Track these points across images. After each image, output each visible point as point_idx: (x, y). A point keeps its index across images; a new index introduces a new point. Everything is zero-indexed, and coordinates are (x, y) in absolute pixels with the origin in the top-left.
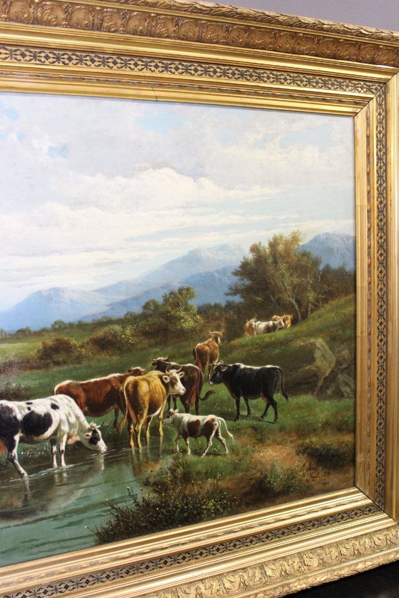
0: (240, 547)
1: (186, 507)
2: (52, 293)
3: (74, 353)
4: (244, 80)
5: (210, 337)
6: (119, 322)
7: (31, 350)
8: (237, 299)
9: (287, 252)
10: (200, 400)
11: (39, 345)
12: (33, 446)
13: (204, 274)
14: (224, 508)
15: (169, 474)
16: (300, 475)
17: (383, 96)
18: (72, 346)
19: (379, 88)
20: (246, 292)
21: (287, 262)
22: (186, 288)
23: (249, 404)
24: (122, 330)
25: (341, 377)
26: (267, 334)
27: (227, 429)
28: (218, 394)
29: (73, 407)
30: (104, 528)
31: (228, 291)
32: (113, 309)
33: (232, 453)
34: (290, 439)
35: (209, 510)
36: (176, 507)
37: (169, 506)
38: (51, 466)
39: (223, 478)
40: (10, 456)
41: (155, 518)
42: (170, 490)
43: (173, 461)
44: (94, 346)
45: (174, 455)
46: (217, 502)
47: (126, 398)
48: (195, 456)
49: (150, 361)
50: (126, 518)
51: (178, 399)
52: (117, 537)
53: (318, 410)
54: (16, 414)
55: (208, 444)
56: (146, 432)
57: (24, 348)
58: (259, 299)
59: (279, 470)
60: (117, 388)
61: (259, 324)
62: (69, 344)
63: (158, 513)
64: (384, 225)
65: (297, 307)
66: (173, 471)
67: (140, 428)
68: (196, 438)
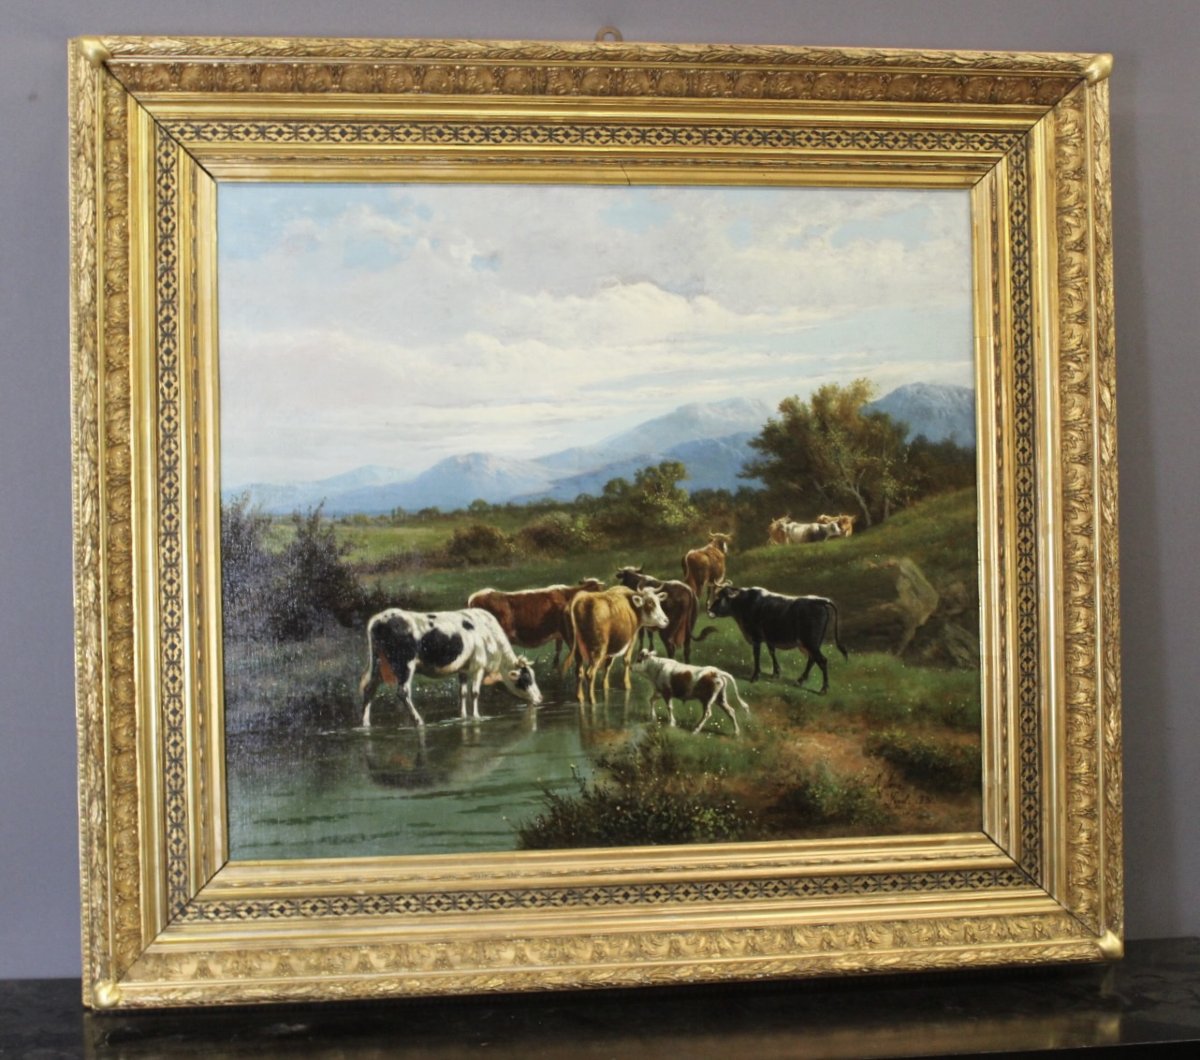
0: (755, 896)
1: (665, 814)
2: (471, 460)
3: (498, 549)
4: (768, 146)
5: (711, 541)
6: (567, 508)
7: (439, 539)
8: (757, 484)
9: (846, 413)
10: (691, 640)
11: (446, 534)
12: (434, 681)
13: (701, 443)
14: (732, 828)
15: (639, 754)
16: (873, 794)
17: (1024, 154)
18: (497, 539)
19: (1015, 140)
20: (770, 473)
21: (845, 429)
22: (672, 463)
23: (776, 655)
24: (571, 520)
25: (951, 631)
27: (737, 693)
28: (722, 633)
29: (494, 630)
30: (532, 825)
31: (740, 470)
32: (558, 488)
33: (746, 736)
34: (852, 726)
35: (704, 826)
36: (650, 812)
37: (637, 807)
38: (458, 713)
39: (729, 775)
40: (400, 692)
41: (614, 823)
42: (639, 780)
43: (645, 734)
44: (529, 542)
45: (648, 724)
46: (718, 814)
47: (574, 623)
48: (683, 731)
49: (612, 571)
50: (567, 815)
51: (656, 635)
52: (552, 842)
53: (904, 683)
54: (412, 629)
55: (704, 714)
56: (603, 683)
57: (428, 537)
58: (795, 486)
59: (831, 777)
60: (561, 608)
61: (794, 527)
62: (492, 535)
63: (619, 815)
64: (1027, 370)
65: (862, 503)
66: (646, 751)
67: (593, 672)
68: (684, 701)
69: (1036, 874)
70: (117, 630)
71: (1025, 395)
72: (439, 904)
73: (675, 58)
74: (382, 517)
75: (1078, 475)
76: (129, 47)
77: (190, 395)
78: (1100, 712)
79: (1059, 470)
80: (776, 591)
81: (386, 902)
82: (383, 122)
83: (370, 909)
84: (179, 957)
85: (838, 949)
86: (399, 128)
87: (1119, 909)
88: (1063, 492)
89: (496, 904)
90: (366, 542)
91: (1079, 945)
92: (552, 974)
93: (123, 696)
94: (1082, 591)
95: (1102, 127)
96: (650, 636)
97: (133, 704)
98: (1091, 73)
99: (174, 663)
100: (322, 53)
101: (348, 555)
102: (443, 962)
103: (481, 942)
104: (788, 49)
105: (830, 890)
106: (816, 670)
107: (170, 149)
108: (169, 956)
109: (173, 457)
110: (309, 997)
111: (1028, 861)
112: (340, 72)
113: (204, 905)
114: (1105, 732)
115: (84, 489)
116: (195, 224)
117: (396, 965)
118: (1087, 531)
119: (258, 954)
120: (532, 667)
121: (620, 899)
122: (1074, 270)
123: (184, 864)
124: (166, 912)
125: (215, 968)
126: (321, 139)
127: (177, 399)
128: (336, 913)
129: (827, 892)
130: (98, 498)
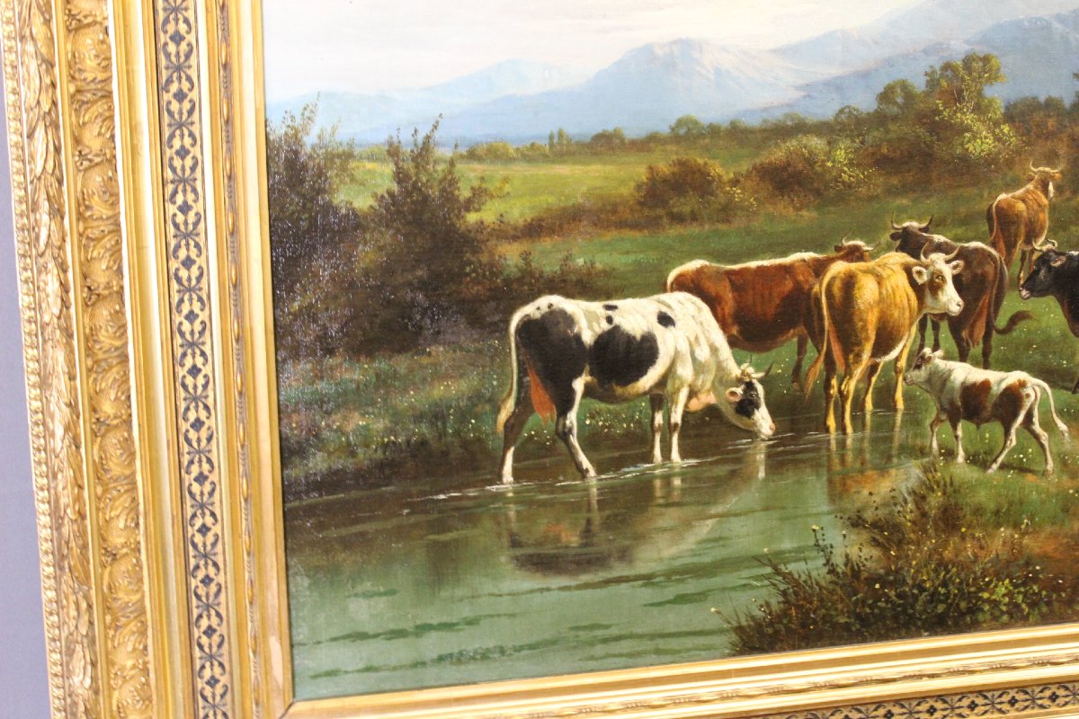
0: (1066, 703)
1: (942, 591)
2: (676, 51)
3: (716, 196)
5: (1030, 179)
6: (822, 129)
7: (623, 182)
10: (994, 332)
11: (640, 172)
12: (612, 407)
13: (1026, 23)
14: (1033, 605)
15: (910, 506)
18: (714, 180)
22: (982, 56)
24: (827, 149)
27: (1053, 410)
28: (1038, 321)
29: (705, 325)
30: (753, 618)
32: (809, 96)
33: (1062, 471)
35: (995, 604)
36: (922, 589)
37: (904, 582)
38: (648, 457)
39: (1034, 530)
40: (560, 427)
41: (871, 607)
42: (909, 543)
43: (921, 475)
44: (762, 185)
45: (926, 460)
46: (1016, 586)
47: (825, 312)
48: (975, 468)
49: (885, 229)
50: (804, 599)
51: (944, 325)
52: (782, 641)
54: (580, 328)
55: (1005, 443)
56: (864, 400)
57: (606, 178)
60: (807, 287)
62: (705, 175)
63: (877, 597)
66: (920, 499)
67: (851, 386)
68: (978, 424)
70: (101, 356)
74: (533, 147)
90: (507, 188)
97: (133, 475)
99: (198, 400)
101: (479, 210)
109: (184, 46)
115: (30, 109)
120: (761, 381)
130: (57, 127)
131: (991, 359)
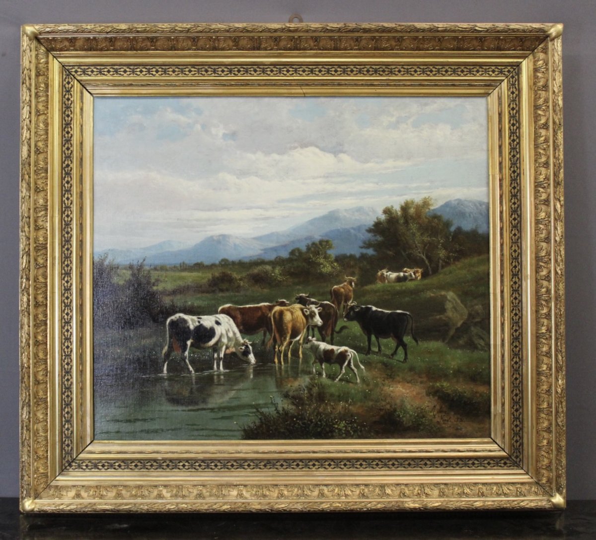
0: (366, 467)
1: (319, 423)
2: (221, 238)
3: (234, 283)
4: (378, 75)
5: (345, 281)
6: (270, 263)
7: (203, 278)
8: (370, 252)
9: (418, 214)
10: (335, 332)
11: (209, 275)
12: (199, 351)
13: (341, 230)
14: (354, 432)
15: (306, 392)
16: (431, 416)
17: (516, 77)
18: (234, 278)
19: (512, 70)
20: (377, 246)
21: (418, 223)
22: (326, 240)
23: (380, 341)
24: (272, 269)
25: (474, 330)
26: (398, 284)
27: (358, 361)
28: (351, 329)
29: (231, 325)
30: (249, 426)
31: (362, 244)
32: (265, 253)
33: (363, 383)
34: (420, 379)
35: (340, 430)
36: (312, 422)
37: (305, 419)
38: (212, 368)
39: (354, 403)
40: (183, 356)
41: (292, 426)
42: (306, 405)
43: (310, 381)
44: (250, 280)
45: (311, 376)
46: (348, 424)
47: (273, 323)
48: (330, 379)
49: (293, 296)
50: (268, 421)
52: (260, 436)
53: (449, 357)
54: (189, 324)
55: (341, 371)
56: (288, 354)
57: (198, 277)
58: (391, 253)
59: (409, 407)
60: (266, 314)
61: (390, 274)
62: (231, 277)
63: (295, 423)
64: (517, 192)
65: (427, 262)
66: (310, 389)
67: (283, 348)
68: (330, 365)
69: (520, 462)
70: (38, 322)
71: (516, 206)
72: (200, 466)
73: (325, 30)
74: (175, 267)
75: (544, 248)
76: (48, 29)
77: (78, 204)
78: (553, 375)
79: (534, 246)
80: (380, 308)
81: (172, 464)
82: (177, 65)
83: (165, 467)
84: (67, 488)
85: (409, 497)
86: (185, 68)
87: (563, 481)
88: (536, 257)
89: (230, 467)
90: (166, 279)
91: (541, 500)
92: (256, 504)
93: (41, 355)
94: (545, 311)
95: (557, 62)
96: (313, 330)
97: (47, 359)
98: (551, 34)
99: (68, 339)
100: (145, 31)
101: (157, 286)
102: (200, 496)
103: (220, 486)
104: (386, 25)
105: (406, 466)
106: (401, 349)
107: (70, 80)
108: (62, 487)
109: (69, 235)
110: (130, 511)
111: (515, 454)
112: (155, 40)
113: (81, 462)
114: (556, 387)
115: (23, 250)
116: (82, 118)
117: (176, 496)
118: (548, 278)
119: (106, 488)
121: (295, 467)
122: (542, 139)
123: (71, 441)
124: (61, 465)
125: (84, 494)
126: (146, 74)
127: (72, 206)
128: (147, 469)
129: (404, 467)
130: (30, 255)
131: (334, 341)
